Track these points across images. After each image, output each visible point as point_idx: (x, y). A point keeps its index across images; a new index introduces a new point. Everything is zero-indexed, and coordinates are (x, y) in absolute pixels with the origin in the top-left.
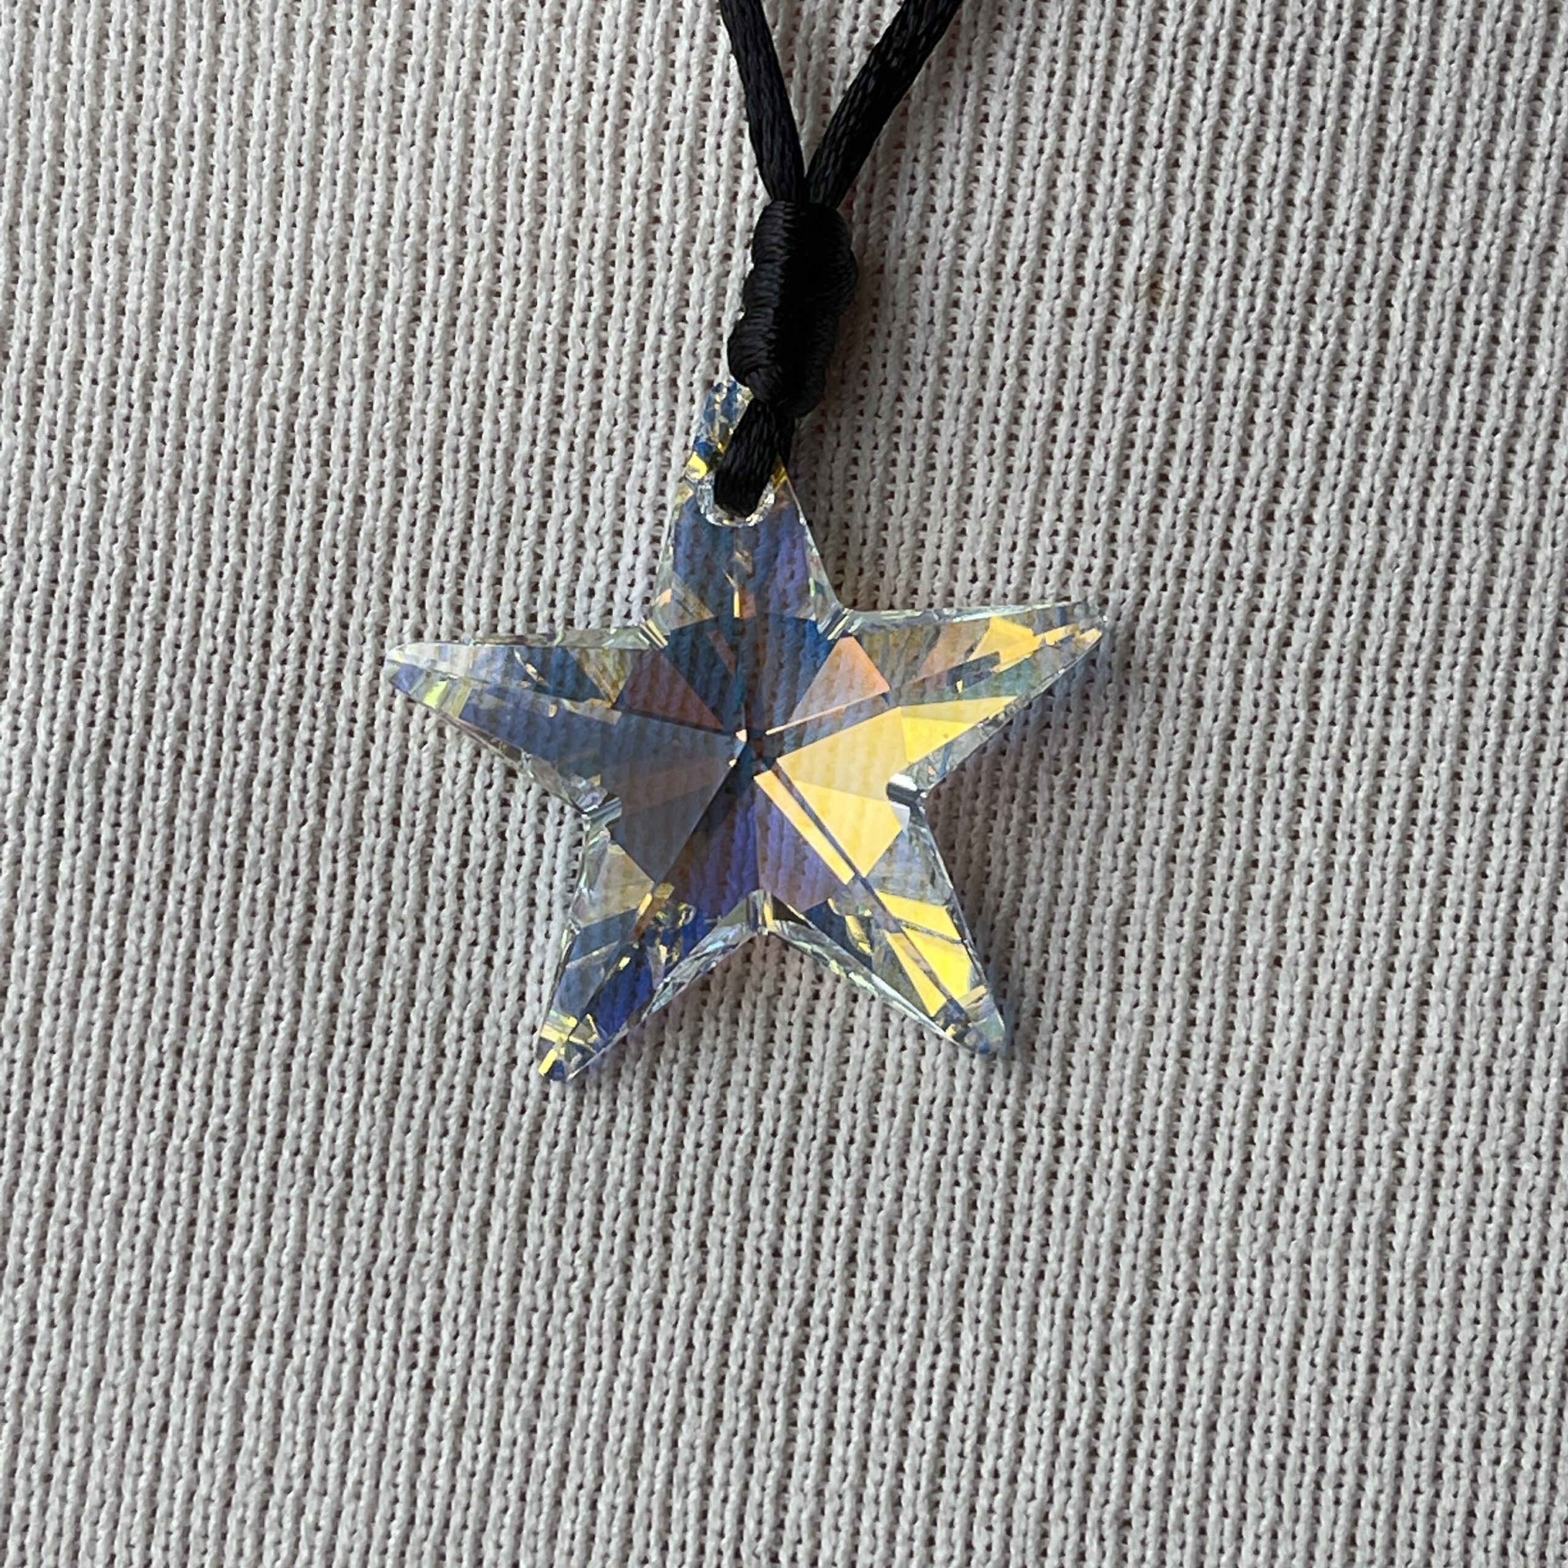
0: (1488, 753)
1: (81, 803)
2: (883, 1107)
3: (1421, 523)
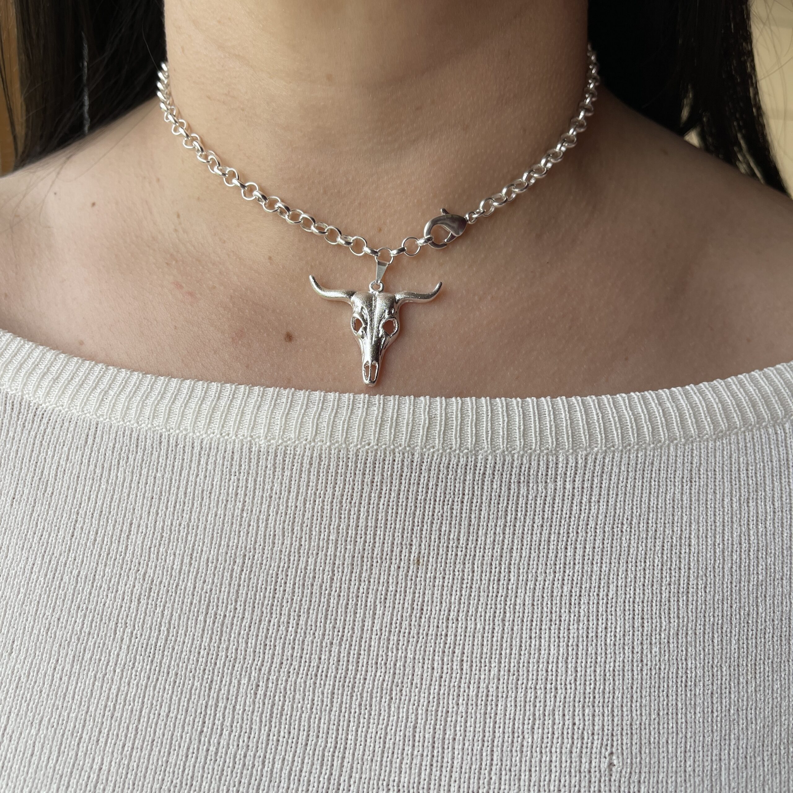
0: (505, 682)
1: (149, 695)
2: (352, 780)
3: (485, 620)
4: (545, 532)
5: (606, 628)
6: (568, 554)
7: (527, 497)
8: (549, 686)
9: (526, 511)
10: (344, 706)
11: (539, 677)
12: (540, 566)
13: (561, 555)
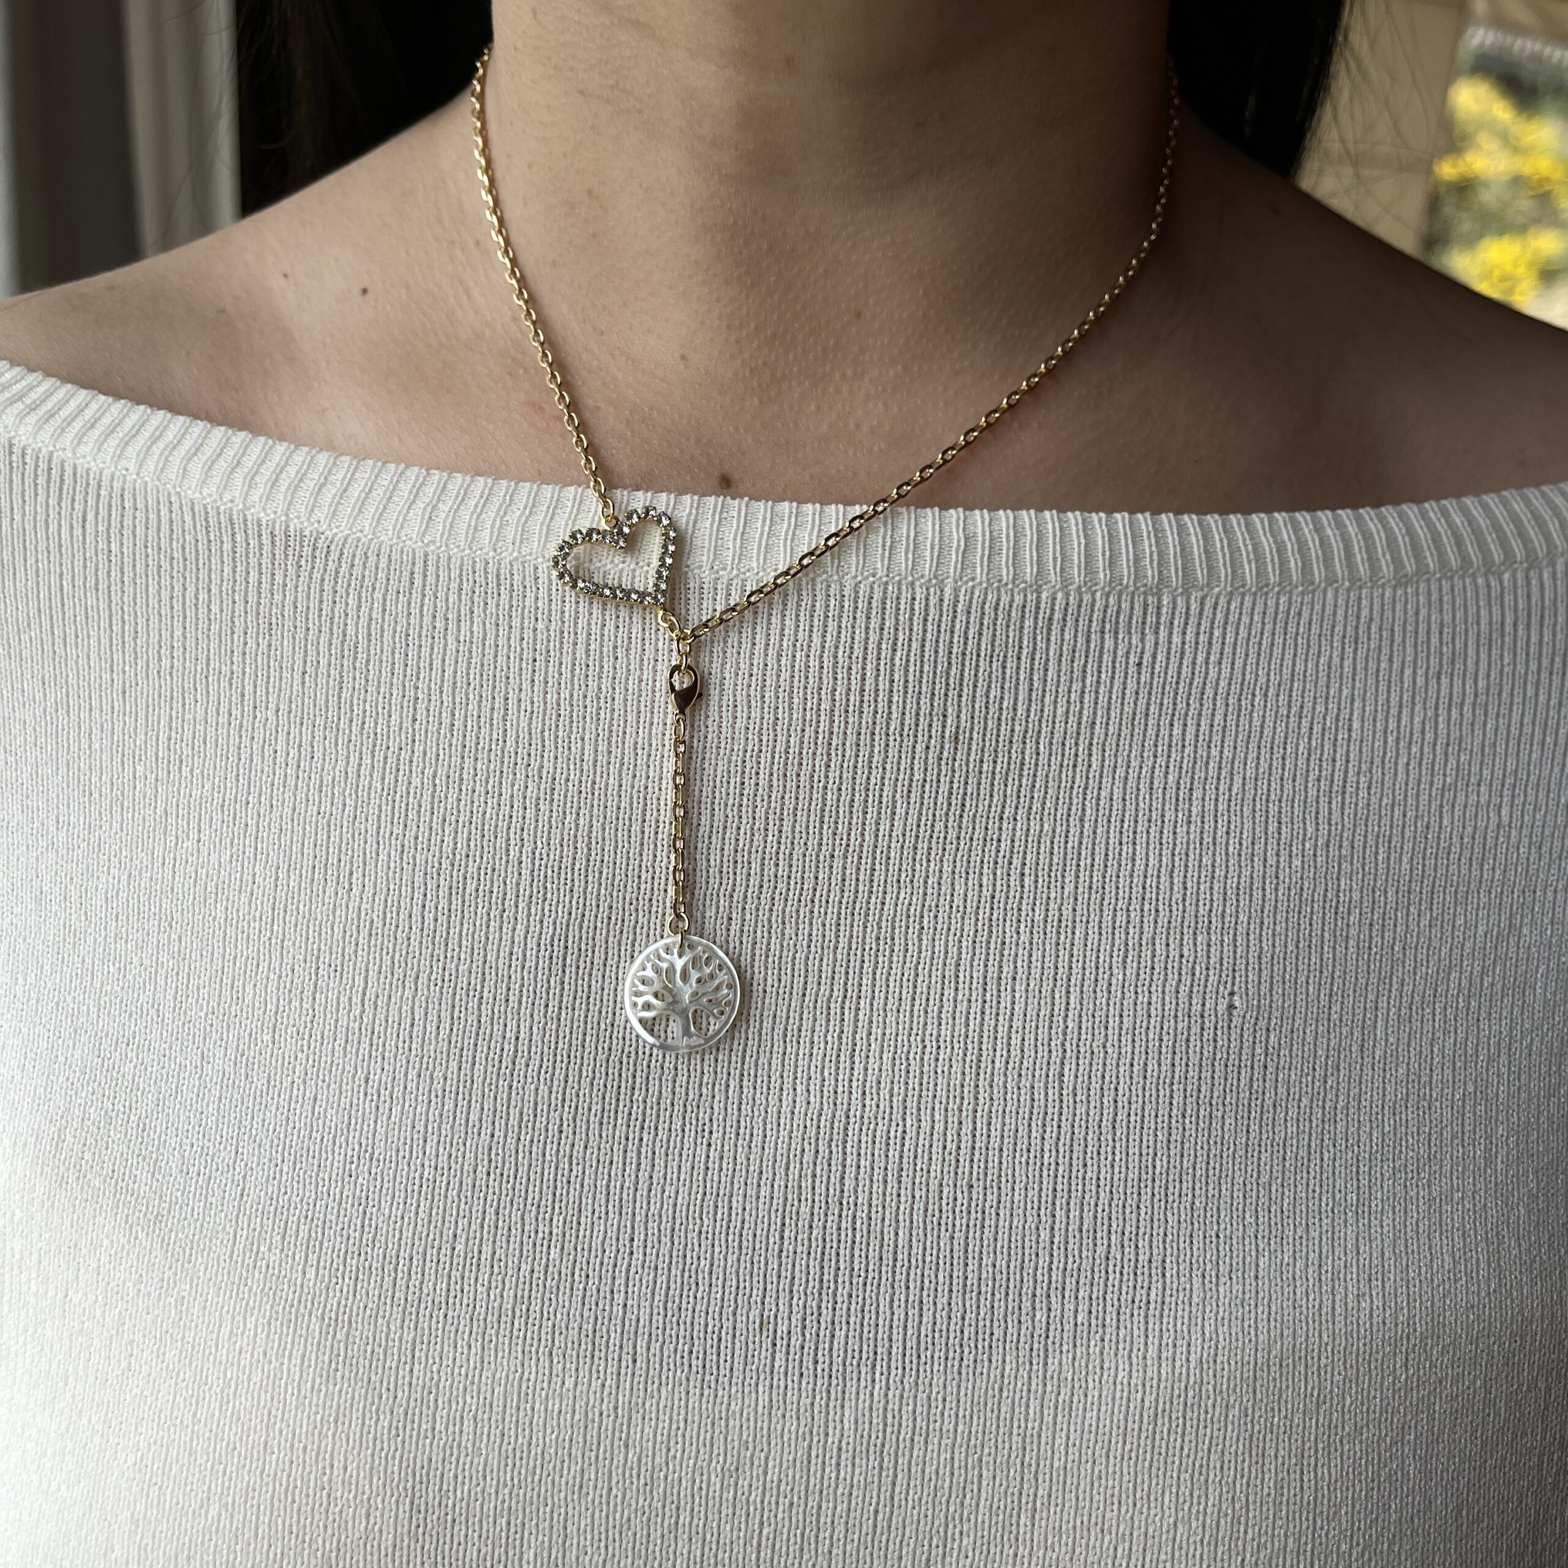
4: (1142, 702)
5: (1228, 833)
6: (1175, 732)
7: (1115, 652)
8: (1146, 907)
9: (1114, 673)
10: (854, 940)
11: (1133, 896)
12: (1135, 747)
13: (1164, 732)
